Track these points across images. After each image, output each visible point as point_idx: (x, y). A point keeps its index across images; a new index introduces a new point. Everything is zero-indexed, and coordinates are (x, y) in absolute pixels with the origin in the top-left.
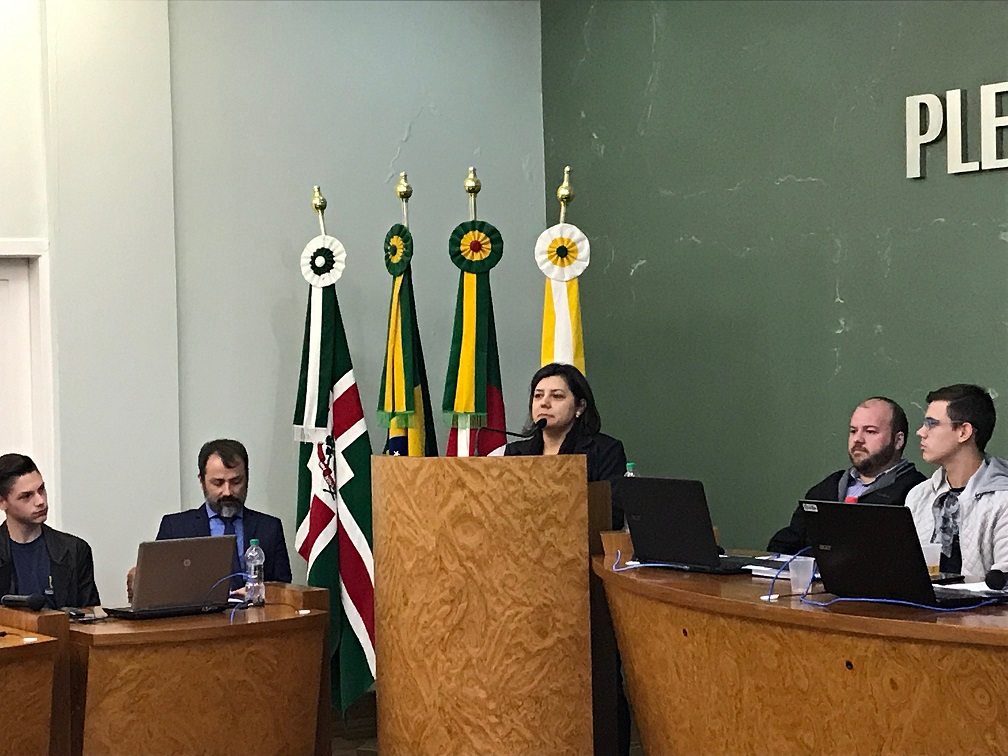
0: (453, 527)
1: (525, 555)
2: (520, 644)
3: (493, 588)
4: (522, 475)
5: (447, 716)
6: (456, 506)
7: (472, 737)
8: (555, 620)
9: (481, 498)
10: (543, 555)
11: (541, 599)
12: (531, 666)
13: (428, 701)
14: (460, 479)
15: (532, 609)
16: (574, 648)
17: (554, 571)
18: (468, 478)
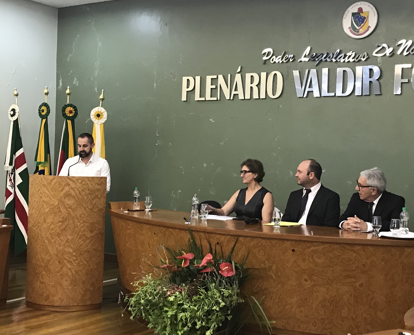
0: (65, 198)
1: (88, 207)
2: (85, 234)
3: (77, 217)
5: (59, 258)
6: (66, 192)
7: (67, 264)
8: (95, 227)
10: (93, 207)
11: (92, 221)
12: (88, 242)
13: (52, 253)
14: (68, 183)
15: (89, 224)
16: (100, 236)
17: (96, 212)
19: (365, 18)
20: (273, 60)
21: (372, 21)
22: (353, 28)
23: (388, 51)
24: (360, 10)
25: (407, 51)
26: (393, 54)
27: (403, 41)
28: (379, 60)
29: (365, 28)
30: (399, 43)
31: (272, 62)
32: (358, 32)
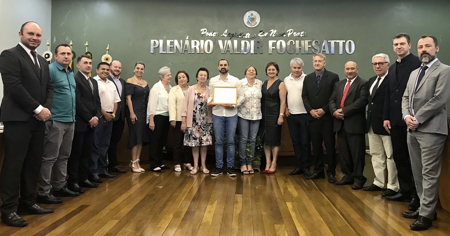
19: (254, 18)
20: (207, 35)
21: (258, 20)
22: (248, 23)
23: (266, 34)
24: (252, 14)
25: (274, 35)
26: (268, 36)
27: (272, 30)
28: (261, 38)
29: (255, 23)
30: (271, 31)
31: (207, 36)
32: (251, 24)
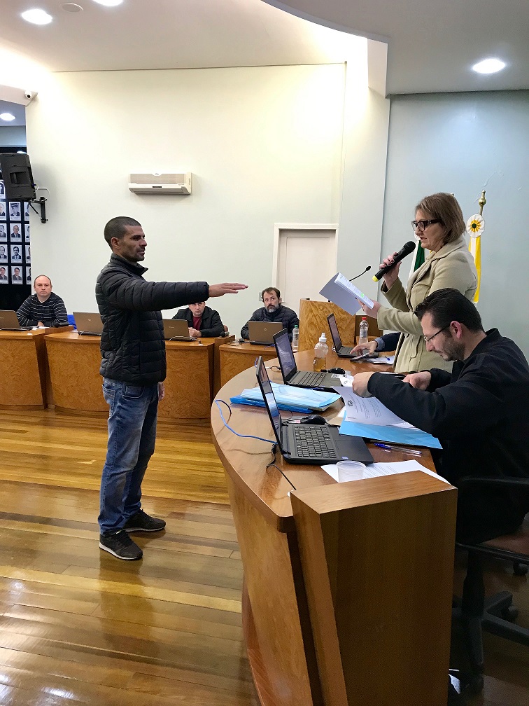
4: (330, 309)
9: (317, 317)
14: (311, 309)
18: (313, 309)
